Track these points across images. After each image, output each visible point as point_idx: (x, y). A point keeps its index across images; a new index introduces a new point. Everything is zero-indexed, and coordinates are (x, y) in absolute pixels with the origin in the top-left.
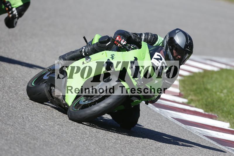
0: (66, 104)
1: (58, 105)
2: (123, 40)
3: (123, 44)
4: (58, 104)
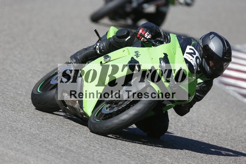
0: (85, 114)
1: (73, 115)
2: (147, 33)
3: (148, 38)
4: (74, 113)
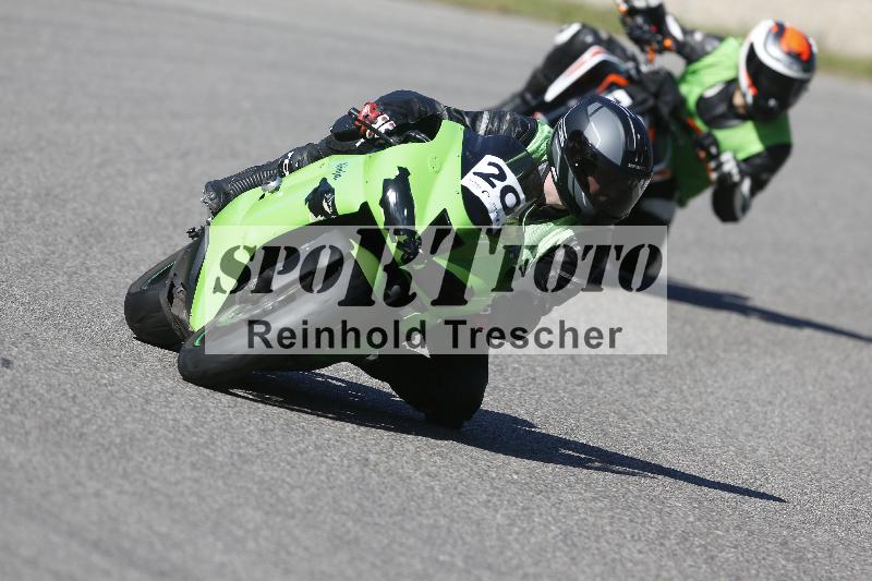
2: (385, 115)
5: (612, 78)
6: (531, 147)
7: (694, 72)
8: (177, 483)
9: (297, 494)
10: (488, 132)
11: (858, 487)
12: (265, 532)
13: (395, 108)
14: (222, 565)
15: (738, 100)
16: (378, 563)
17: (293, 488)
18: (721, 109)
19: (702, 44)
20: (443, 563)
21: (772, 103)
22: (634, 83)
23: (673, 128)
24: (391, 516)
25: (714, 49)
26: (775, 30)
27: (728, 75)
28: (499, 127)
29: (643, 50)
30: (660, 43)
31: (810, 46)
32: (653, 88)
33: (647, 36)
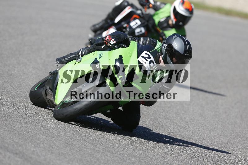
5: (135, 16)
6: (156, 48)
7: (157, 14)
8: (21, 128)
9: (55, 131)
10: (143, 44)
11: (215, 129)
12: (46, 142)
13: (115, 37)
14: (34, 151)
15: (170, 22)
16: (78, 150)
17: (53, 129)
18: (165, 25)
19: (160, 6)
20: (97, 150)
21: (181, 23)
22: (141, 17)
23: (153, 31)
24: (82, 137)
25: (163, 7)
26: (182, 2)
27: (167, 15)
28: (146, 42)
29: (143, 8)
30: (149, 6)
31: (191, 7)
32: (147, 19)
33: (145, 4)
